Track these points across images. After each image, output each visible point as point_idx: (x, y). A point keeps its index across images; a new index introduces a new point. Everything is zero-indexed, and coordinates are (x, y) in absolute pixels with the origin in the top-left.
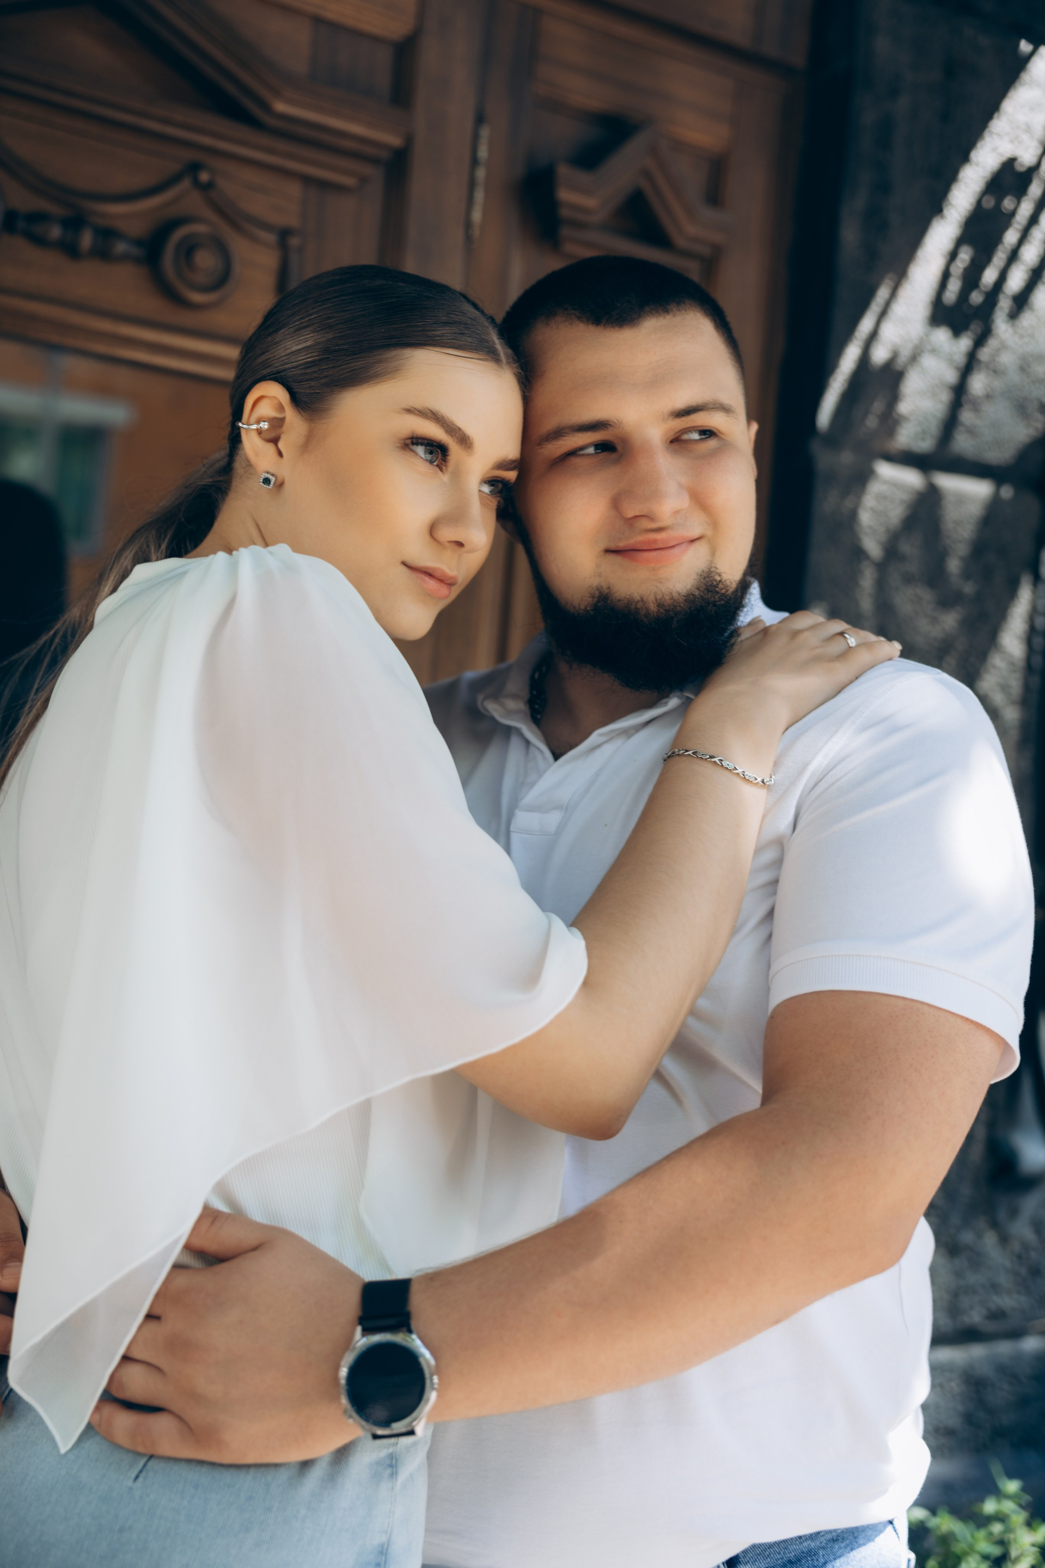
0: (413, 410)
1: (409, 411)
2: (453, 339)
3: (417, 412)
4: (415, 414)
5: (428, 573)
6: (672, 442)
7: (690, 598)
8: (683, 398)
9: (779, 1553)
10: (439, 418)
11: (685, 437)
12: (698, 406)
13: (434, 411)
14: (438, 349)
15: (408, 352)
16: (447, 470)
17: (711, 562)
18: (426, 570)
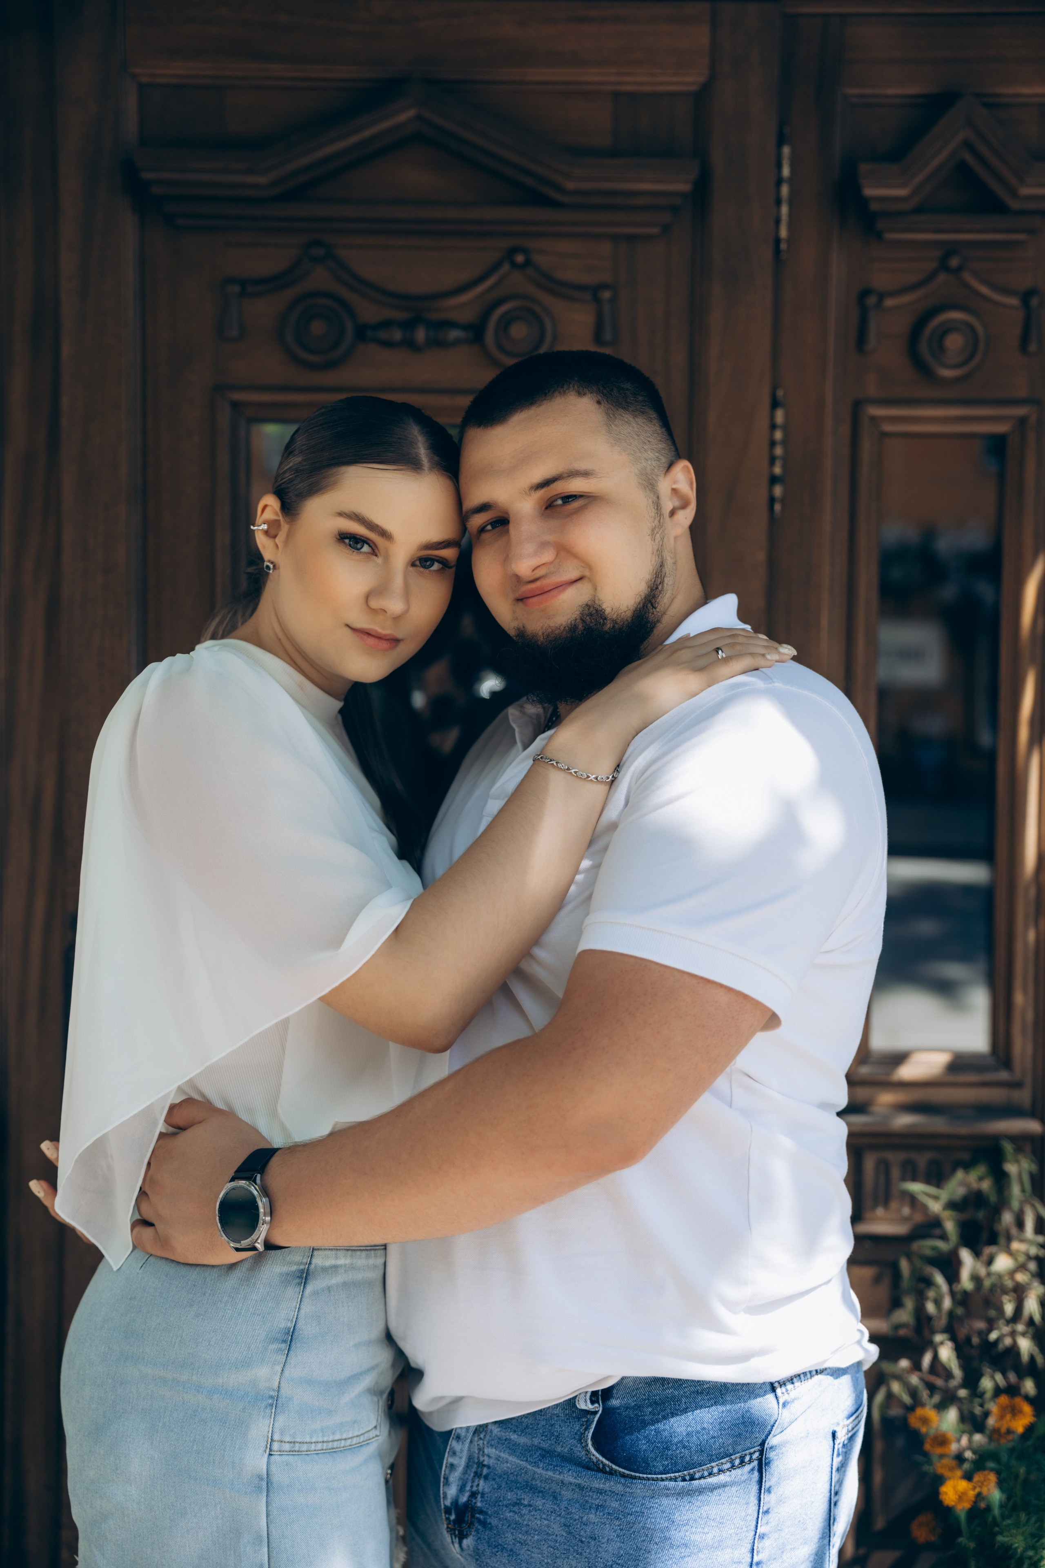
0: (343, 513)
1: (341, 514)
2: (377, 456)
3: (345, 516)
4: (344, 517)
5: (367, 633)
6: (546, 508)
7: (573, 628)
8: (539, 473)
9: (644, 1395)
10: (360, 519)
11: (555, 503)
12: (554, 478)
13: (357, 514)
14: (365, 465)
15: (344, 469)
16: (380, 554)
17: (595, 596)
18: (367, 631)
